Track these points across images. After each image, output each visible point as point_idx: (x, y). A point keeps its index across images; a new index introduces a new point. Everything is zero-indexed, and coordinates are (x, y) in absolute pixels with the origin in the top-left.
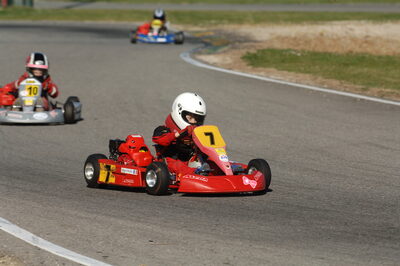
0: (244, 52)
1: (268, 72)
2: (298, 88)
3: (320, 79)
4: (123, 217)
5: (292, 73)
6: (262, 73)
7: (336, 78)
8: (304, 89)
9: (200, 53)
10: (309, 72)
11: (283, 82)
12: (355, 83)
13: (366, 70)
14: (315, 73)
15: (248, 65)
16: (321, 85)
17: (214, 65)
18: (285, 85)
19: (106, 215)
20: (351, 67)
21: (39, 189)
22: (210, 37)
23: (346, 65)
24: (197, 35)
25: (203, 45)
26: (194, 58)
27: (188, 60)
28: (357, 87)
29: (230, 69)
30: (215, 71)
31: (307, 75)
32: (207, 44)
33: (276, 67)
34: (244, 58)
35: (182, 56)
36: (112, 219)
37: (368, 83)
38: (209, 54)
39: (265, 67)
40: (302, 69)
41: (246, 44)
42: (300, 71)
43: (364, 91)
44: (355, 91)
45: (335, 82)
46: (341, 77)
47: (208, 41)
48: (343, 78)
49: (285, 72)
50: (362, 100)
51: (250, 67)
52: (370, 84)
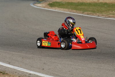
1: (56, 8)
2: (64, 13)
3: (70, 10)
4: (14, 51)
5: (62, 8)
6: (54, 9)
7: (75, 10)
8: (66, 13)
10: (67, 8)
11: (60, 11)
12: (80, 11)
14: (69, 8)
16: (71, 12)
17: (40, 7)
18: (60, 12)
19: (9, 51)
25: (37, 1)
26: (34, 5)
29: (44, 8)
30: (40, 9)
31: (67, 9)
33: (58, 7)
34: (48, 4)
36: (11, 52)
37: (84, 11)
38: (38, 4)
39: (54, 7)
40: (65, 7)
42: (64, 8)
43: (83, 13)
44: (80, 13)
45: (75, 11)
46: (76, 9)
48: (77, 10)
49: (60, 8)
50: (82, 16)
51: (50, 7)
52: (85, 11)
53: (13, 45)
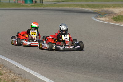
0: (112, 16)
1: (121, 23)
9: (98, 17)
15: (114, 21)
17: (103, 21)
21: (50, 63)
22: (100, 12)
24: (96, 11)
25: (98, 15)
26: (96, 19)
27: (94, 19)
29: (108, 22)
32: (99, 14)
34: (112, 18)
35: (92, 18)
36: (76, 74)
38: (101, 17)
41: (112, 14)
47: (99, 13)
51: (115, 21)
53: (77, 65)
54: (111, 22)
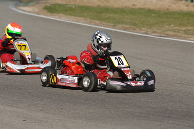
1: (60, 16)
3: (89, 20)
5: (72, 17)
6: (56, 17)
7: (97, 19)
9: (19, 6)
10: (82, 16)
12: (108, 22)
13: (112, 15)
14: (85, 17)
15: (48, 12)
16: (90, 23)
17: (29, 12)
20: (104, 14)
23: (101, 13)
26: (17, 8)
27: (14, 9)
28: (110, 24)
29: (38, 14)
31: (81, 18)
33: (63, 13)
34: (44, 8)
35: (10, 7)
37: (116, 23)
38: (25, 6)
39: (57, 13)
40: (78, 14)
42: (76, 16)
43: (114, 26)
44: (109, 26)
45: (98, 22)
48: (101, 20)
49: (69, 16)
50: (115, 31)
51: (49, 14)
54: (44, 14)
